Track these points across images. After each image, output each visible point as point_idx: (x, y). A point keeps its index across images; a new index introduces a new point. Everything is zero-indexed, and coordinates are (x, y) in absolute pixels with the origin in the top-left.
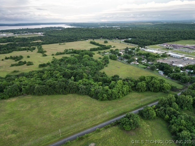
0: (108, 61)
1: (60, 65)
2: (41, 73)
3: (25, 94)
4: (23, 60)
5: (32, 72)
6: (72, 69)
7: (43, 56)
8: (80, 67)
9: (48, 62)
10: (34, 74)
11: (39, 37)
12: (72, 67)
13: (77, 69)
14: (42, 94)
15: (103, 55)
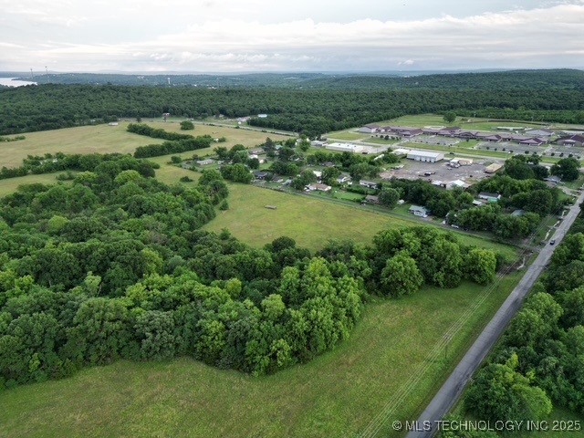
0: (223, 186)
6: (80, 234)
8: (116, 220)
12: (75, 227)
13: (100, 232)
15: (193, 170)
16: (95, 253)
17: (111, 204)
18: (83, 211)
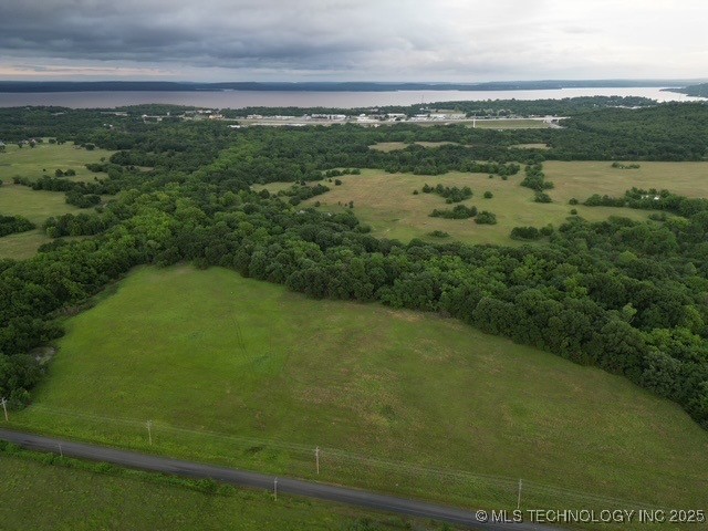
1: (590, 245)
2: (512, 256)
4: (468, 204)
5: (483, 247)
6: (640, 272)
7: (537, 201)
8: (682, 273)
9: (546, 225)
10: (489, 257)
12: (638, 265)
13: (659, 278)
16: (642, 291)
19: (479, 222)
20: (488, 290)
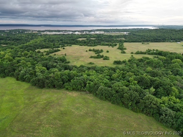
1: (137, 66)
2: (112, 70)
3: (87, 92)
5: (103, 67)
6: (154, 75)
7: (122, 53)
8: (167, 74)
9: (124, 60)
10: (105, 70)
11: (124, 35)
12: (153, 72)
13: (160, 76)
14: (105, 99)
16: (156, 82)
17: (167, 68)
18: (158, 68)
19: (104, 59)
20: (103, 83)
